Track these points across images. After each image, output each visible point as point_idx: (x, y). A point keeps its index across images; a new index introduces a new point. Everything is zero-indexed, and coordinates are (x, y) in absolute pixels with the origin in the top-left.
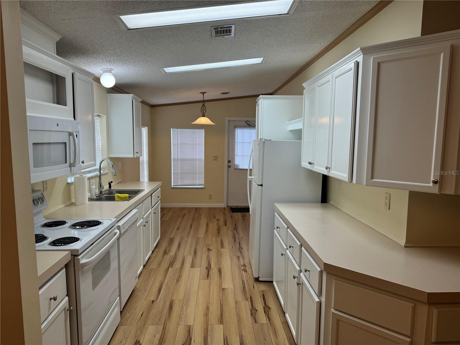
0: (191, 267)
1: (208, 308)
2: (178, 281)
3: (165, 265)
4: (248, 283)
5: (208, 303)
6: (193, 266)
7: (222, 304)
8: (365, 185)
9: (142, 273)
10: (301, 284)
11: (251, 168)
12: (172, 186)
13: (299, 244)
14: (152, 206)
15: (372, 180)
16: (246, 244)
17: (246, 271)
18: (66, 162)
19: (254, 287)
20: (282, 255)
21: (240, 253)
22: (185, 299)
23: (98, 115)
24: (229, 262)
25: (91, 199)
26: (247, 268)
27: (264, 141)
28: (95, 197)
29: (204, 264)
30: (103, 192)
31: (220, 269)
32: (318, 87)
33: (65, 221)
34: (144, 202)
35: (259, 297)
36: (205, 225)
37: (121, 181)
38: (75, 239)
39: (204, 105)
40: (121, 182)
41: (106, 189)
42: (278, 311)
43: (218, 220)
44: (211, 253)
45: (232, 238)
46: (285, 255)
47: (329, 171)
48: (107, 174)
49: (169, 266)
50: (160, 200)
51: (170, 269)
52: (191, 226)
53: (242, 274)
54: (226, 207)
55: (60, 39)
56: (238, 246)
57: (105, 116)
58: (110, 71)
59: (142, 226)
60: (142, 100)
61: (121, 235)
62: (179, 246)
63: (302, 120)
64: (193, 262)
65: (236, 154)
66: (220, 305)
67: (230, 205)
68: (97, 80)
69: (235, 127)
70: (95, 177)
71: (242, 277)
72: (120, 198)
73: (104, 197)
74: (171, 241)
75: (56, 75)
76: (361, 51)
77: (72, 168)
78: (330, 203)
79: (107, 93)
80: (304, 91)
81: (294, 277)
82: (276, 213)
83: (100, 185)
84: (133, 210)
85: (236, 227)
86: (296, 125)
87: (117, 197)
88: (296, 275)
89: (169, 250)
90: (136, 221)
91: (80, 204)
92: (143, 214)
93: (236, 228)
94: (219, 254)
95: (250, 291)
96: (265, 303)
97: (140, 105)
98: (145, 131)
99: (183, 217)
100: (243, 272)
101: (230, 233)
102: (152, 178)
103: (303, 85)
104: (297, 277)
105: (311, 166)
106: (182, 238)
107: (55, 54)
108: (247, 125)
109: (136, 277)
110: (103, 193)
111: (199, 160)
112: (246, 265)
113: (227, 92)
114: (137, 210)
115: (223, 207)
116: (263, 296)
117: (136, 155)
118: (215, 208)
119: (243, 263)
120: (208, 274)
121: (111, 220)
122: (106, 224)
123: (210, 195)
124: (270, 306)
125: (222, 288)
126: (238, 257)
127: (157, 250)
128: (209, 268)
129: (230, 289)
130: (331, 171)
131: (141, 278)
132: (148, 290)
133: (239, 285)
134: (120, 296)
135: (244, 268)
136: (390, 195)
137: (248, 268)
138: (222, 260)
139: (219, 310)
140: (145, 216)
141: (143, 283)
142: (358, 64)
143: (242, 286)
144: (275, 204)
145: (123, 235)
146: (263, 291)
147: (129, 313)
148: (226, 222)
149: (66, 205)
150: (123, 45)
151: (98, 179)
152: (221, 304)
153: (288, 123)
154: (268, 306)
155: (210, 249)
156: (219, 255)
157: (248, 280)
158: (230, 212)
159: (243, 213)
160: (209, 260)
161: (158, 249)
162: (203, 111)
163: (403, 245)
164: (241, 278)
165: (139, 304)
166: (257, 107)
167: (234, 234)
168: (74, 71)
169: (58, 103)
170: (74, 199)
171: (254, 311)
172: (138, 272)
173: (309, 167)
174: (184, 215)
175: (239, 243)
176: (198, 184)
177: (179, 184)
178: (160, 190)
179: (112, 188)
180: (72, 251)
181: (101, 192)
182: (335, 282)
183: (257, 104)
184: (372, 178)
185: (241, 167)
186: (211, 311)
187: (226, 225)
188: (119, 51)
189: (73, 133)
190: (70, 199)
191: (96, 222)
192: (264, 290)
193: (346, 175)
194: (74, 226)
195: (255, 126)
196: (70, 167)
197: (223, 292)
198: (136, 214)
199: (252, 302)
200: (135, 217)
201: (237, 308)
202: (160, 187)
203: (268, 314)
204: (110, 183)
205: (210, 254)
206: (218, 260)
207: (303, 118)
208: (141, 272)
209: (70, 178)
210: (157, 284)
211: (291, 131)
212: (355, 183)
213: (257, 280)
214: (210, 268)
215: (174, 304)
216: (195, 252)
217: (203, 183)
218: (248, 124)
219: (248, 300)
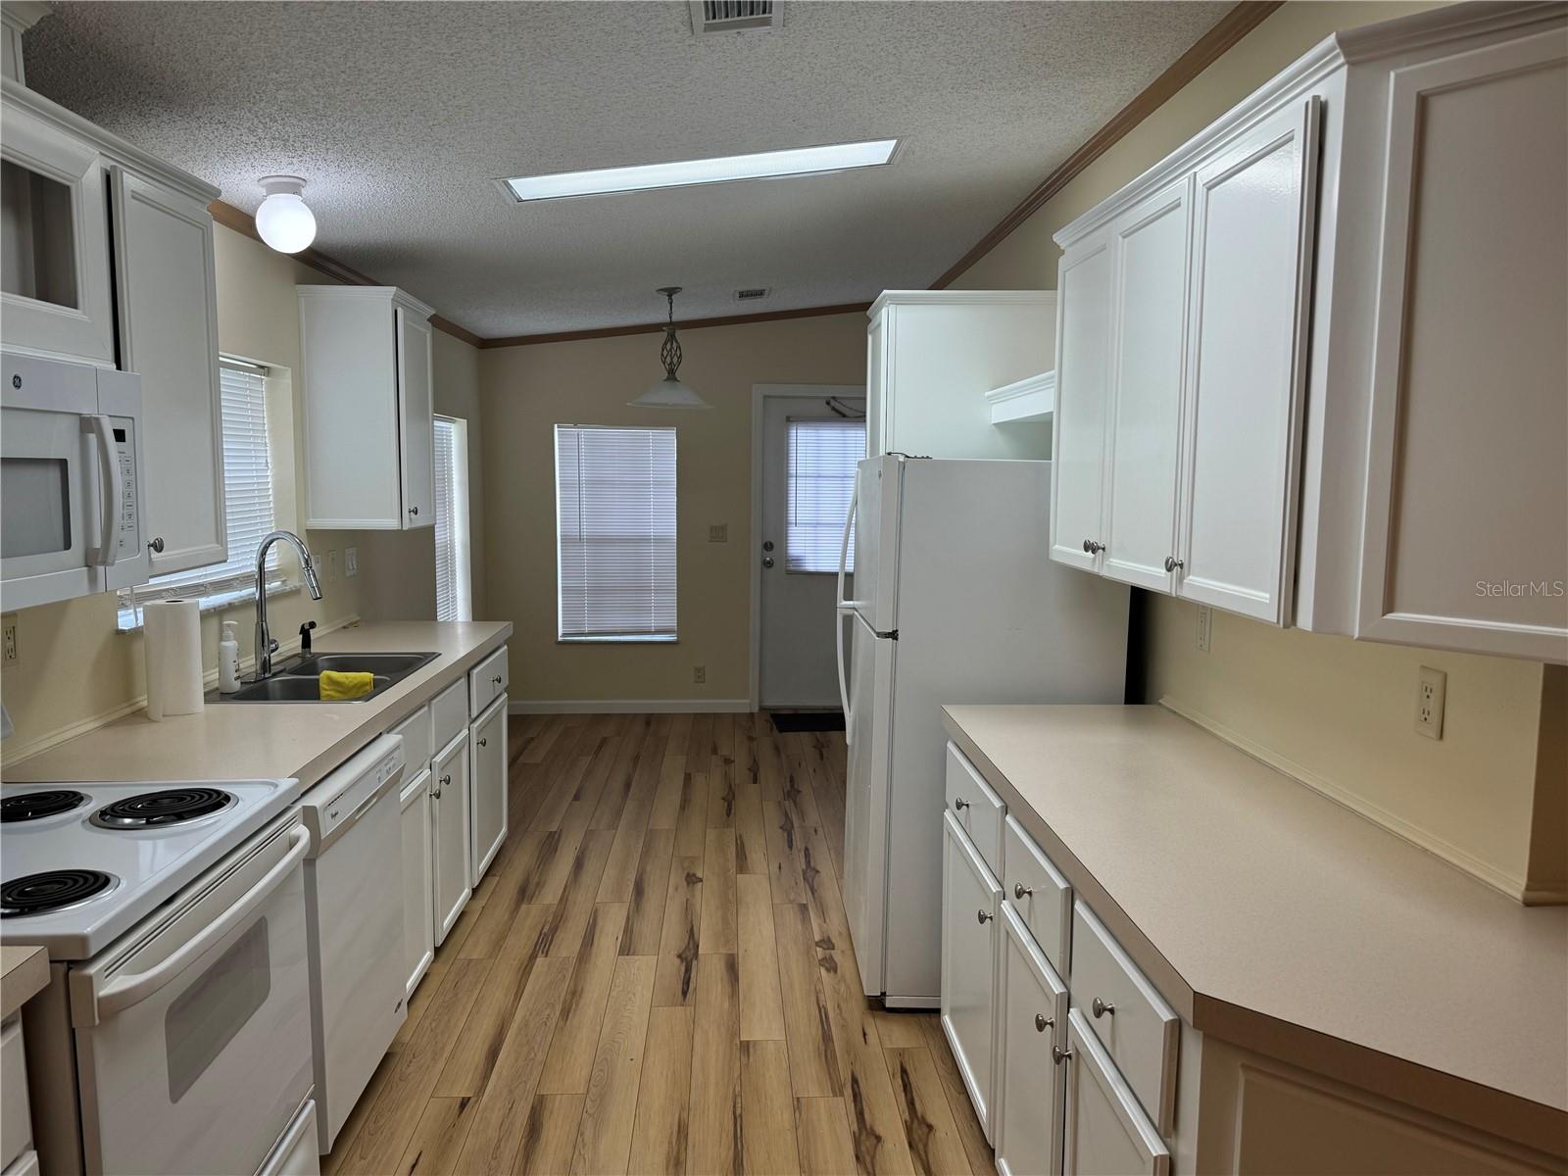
0: (621, 953)
1: (682, 1131)
2: (566, 1013)
3: (520, 943)
4: (844, 1019)
5: (685, 1108)
6: (627, 949)
7: (738, 1112)
8: (1358, 639)
9: (430, 979)
10: (1069, 1056)
11: (850, 567)
12: (560, 634)
13: (1062, 885)
14: (470, 715)
15: (1390, 616)
16: (832, 852)
17: (831, 966)
18: (67, 545)
19: (865, 1034)
20: (982, 919)
21: (810, 893)
22: (593, 1090)
23: (262, 367)
24: (767, 928)
25: (217, 695)
26: (837, 955)
27: (904, 463)
28: (237, 686)
29: (672, 937)
30: (275, 664)
31: (734, 959)
32: (1124, 237)
33: (75, 794)
34: (434, 701)
35: (886, 1078)
36: (679, 780)
37: (358, 618)
38: (86, 880)
39: (672, 337)
40: (354, 625)
41: (290, 654)
42: (966, 1140)
43: (728, 761)
44: (698, 893)
45: (780, 831)
46: (995, 919)
47: (1181, 579)
48: (296, 592)
49: (536, 947)
50: (506, 690)
51: (540, 960)
52: (628, 786)
53: (820, 979)
54: (756, 710)
55: (42, 18)
56: (801, 864)
57: (289, 374)
58: (294, 187)
59: (426, 798)
60: (434, 312)
61: (322, 844)
62: (579, 865)
63: (1053, 377)
64: (628, 931)
65: (792, 519)
66: (731, 1113)
67: (773, 702)
68: (243, 223)
69: (790, 420)
70: (244, 604)
71: (817, 993)
72: (340, 689)
73: (278, 686)
74: (550, 846)
75: (32, 173)
76: (1338, 50)
77: (101, 569)
78: (1160, 704)
79: (298, 283)
80: (1061, 260)
81: (1041, 1025)
82: (950, 745)
83: (263, 639)
84: (385, 736)
85: (792, 786)
86: (1028, 402)
87: (328, 685)
88: (1049, 1015)
89: (538, 884)
90: (395, 782)
91: (164, 716)
92: (433, 752)
93: (792, 793)
94: (731, 897)
95: (848, 1052)
96: (911, 1104)
97: (427, 332)
98: (454, 435)
99: (597, 753)
100: (823, 970)
101: (772, 813)
102: (483, 608)
103: (1056, 238)
104: (1051, 1024)
105: (1094, 559)
106: (589, 834)
107: (17, 81)
108: (833, 412)
109: (399, 1004)
110: (274, 669)
111: (660, 540)
112: (834, 941)
113: (757, 287)
114: (400, 736)
115: (748, 712)
116: (904, 1071)
117: (411, 519)
118: (717, 716)
119: (822, 932)
120: (687, 982)
121: (276, 786)
122: (250, 802)
123: (698, 670)
124: (931, 1119)
125: (741, 1042)
126: (804, 908)
127: (493, 881)
128: (689, 956)
129: (771, 1047)
130: (1191, 577)
131: (422, 1002)
132: (446, 1054)
133: (808, 1030)
134: (319, 1095)
135: (826, 955)
136: (1446, 676)
137: (839, 952)
138: (740, 920)
139: (728, 1140)
140: (438, 758)
141: (428, 1021)
142: (1321, 111)
143: (820, 1032)
144: (947, 708)
145: (326, 850)
146: (901, 1053)
147: (362, 1158)
148: (758, 769)
149: (109, 720)
150: (325, 61)
151: (253, 613)
152: (734, 1113)
153: (988, 397)
154: (923, 1117)
155: (694, 875)
156: (730, 903)
157: (842, 1004)
158: (772, 730)
159: (818, 733)
160: (692, 920)
161: (497, 878)
162: (668, 360)
163: (1519, 896)
164: (814, 999)
165: (408, 1114)
166: (870, 338)
167: (786, 812)
168: (115, 164)
169: (44, 294)
170: (146, 696)
171: (867, 1143)
172: (408, 985)
173: (1085, 561)
174: (604, 741)
175: (807, 849)
176: (653, 629)
177: (587, 630)
178: (504, 652)
179: (314, 649)
180: (53, 943)
181: (266, 665)
182: (1246, 1081)
183: (871, 327)
184: (1389, 606)
185: (810, 567)
186: (694, 1146)
187: (755, 781)
188: (315, 93)
189: (97, 419)
190: (128, 693)
191: (206, 797)
192: (904, 1049)
193: (1268, 596)
194: (110, 817)
195: (865, 416)
196: (87, 566)
197: (744, 1060)
198: (395, 755)
199: (858, 1098)
200: (391, 764)
201: (800, 1130)
202: (506, 642)
203: (926, 1152)
204: (307, 627)
205: (693, 896)
206: (725, 921)
207: (1055, 372)
208: (426, 975)
209: (132, 611)
210: (485, 1028)
211: (1004, 427)
212: (1310, 629)
213: (876, 1004)
214: (696, 954)
215: (546, 1114)
216: (639, 891)
217: (672, 621)
218: (834, 409)
219: (842, 1095)
